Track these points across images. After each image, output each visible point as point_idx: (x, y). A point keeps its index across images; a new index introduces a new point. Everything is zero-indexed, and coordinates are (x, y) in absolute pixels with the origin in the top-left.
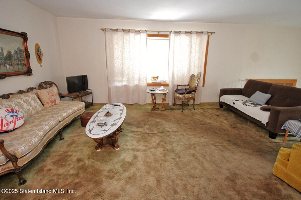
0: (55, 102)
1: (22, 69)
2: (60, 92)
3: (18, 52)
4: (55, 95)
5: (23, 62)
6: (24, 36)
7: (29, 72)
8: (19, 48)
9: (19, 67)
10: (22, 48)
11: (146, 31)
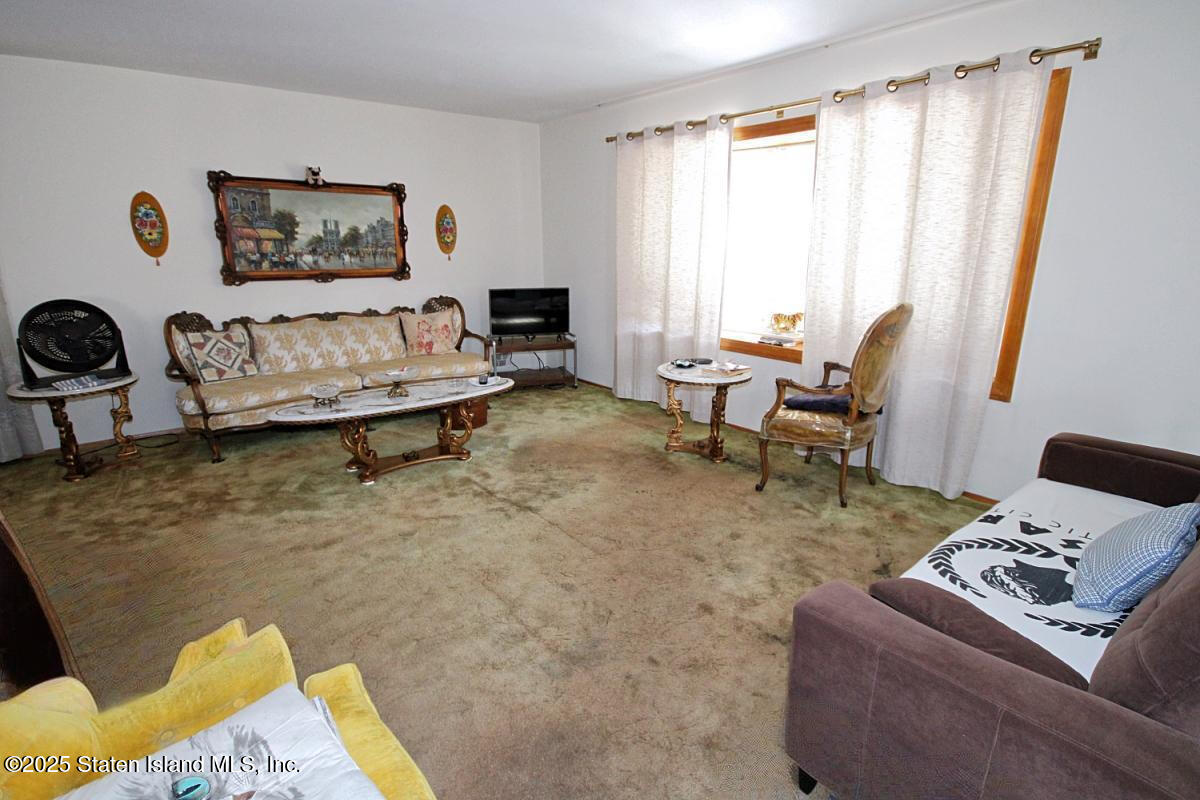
0: (431, 348)
1: (386, 264)
2: (467, 328)
3: (379, 229)
4: (436, 330)
5: (390, 249)
6: (397, 192)
7: (402, 272)
8: (382, 219)
9: (378, 259)
10: (391, 218)
11: (727, 118)
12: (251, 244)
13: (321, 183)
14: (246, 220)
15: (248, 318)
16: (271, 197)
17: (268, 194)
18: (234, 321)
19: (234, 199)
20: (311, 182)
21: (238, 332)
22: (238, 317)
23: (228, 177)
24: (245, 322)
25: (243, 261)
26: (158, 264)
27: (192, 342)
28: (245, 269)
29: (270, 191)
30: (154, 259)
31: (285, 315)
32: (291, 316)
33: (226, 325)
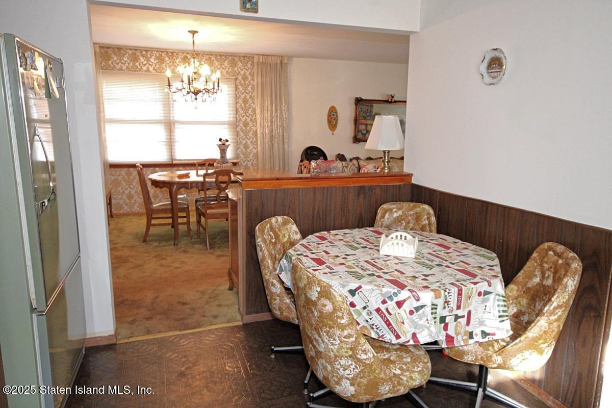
12: (364, 126)
13: (393, 101)
14: (364, 117)
15: (358, 158)
16: (374, 107)
17: (373, 106)
18: (354, 158)
19: (361, 108)
20: (390, 100)
21: (355, 162)
22: (355, 157)
23: (362, 100)
24: (357, 159)
25: (360, 134)
26: (333, 134)
27: (344, 165)
28: (360, 137)
29: (374, 105)
30: (331, 132)
31: (372, 157)
32: (373, 158)
33: (351, 160)
